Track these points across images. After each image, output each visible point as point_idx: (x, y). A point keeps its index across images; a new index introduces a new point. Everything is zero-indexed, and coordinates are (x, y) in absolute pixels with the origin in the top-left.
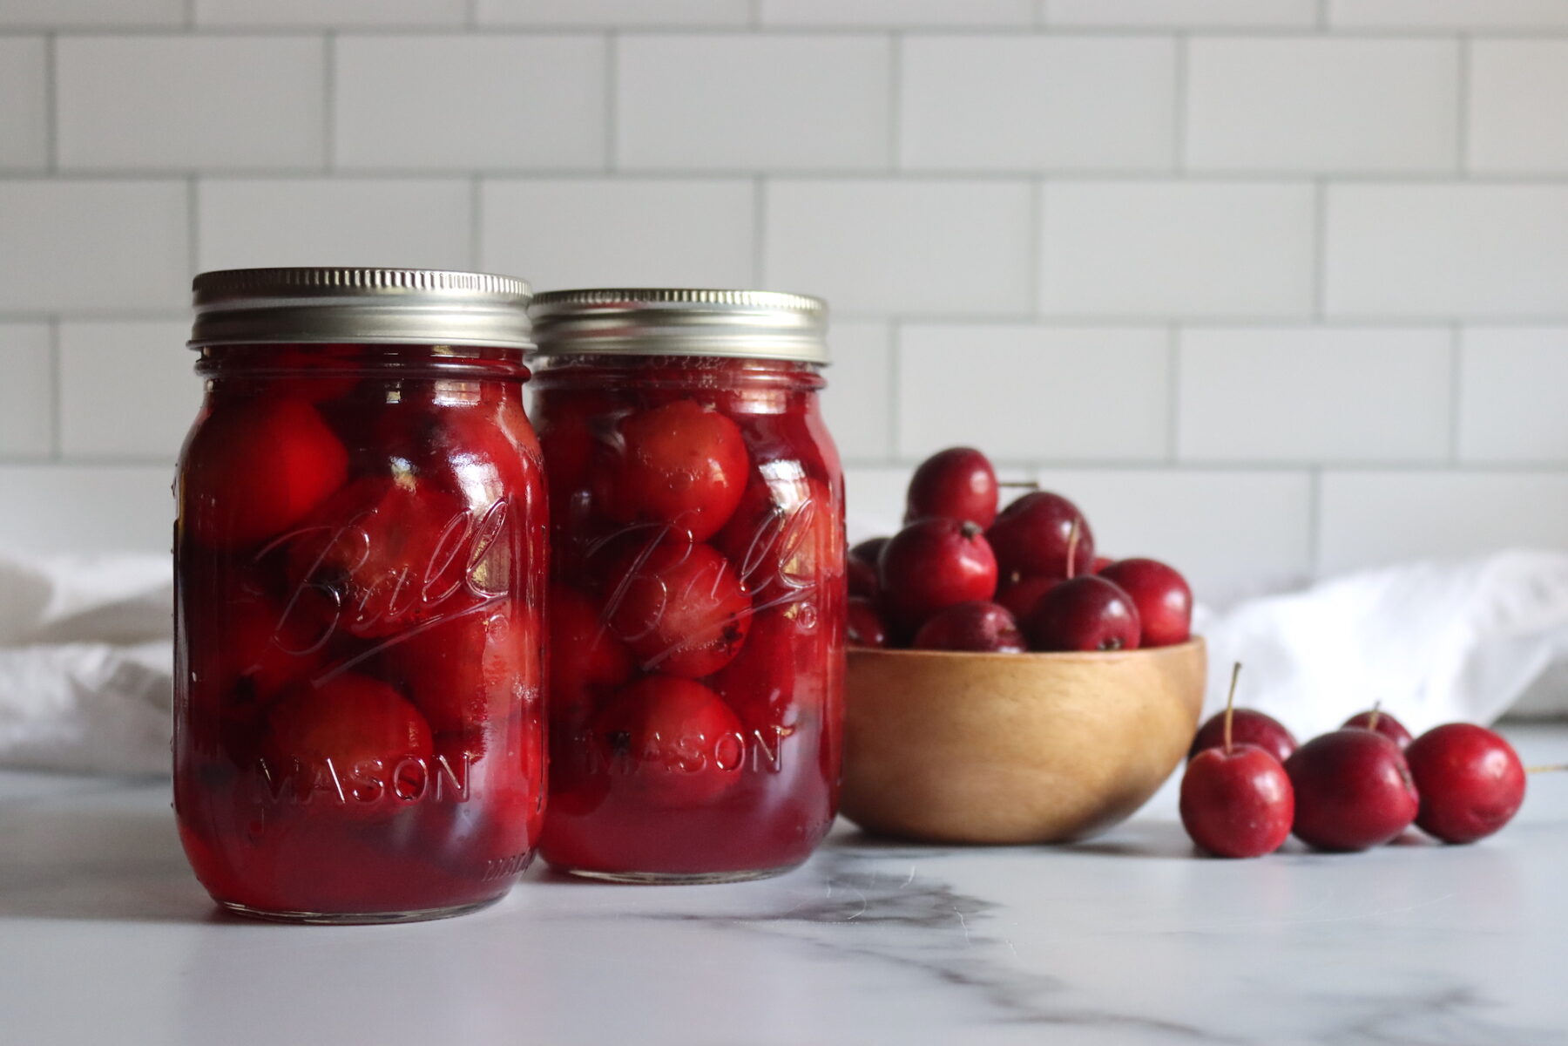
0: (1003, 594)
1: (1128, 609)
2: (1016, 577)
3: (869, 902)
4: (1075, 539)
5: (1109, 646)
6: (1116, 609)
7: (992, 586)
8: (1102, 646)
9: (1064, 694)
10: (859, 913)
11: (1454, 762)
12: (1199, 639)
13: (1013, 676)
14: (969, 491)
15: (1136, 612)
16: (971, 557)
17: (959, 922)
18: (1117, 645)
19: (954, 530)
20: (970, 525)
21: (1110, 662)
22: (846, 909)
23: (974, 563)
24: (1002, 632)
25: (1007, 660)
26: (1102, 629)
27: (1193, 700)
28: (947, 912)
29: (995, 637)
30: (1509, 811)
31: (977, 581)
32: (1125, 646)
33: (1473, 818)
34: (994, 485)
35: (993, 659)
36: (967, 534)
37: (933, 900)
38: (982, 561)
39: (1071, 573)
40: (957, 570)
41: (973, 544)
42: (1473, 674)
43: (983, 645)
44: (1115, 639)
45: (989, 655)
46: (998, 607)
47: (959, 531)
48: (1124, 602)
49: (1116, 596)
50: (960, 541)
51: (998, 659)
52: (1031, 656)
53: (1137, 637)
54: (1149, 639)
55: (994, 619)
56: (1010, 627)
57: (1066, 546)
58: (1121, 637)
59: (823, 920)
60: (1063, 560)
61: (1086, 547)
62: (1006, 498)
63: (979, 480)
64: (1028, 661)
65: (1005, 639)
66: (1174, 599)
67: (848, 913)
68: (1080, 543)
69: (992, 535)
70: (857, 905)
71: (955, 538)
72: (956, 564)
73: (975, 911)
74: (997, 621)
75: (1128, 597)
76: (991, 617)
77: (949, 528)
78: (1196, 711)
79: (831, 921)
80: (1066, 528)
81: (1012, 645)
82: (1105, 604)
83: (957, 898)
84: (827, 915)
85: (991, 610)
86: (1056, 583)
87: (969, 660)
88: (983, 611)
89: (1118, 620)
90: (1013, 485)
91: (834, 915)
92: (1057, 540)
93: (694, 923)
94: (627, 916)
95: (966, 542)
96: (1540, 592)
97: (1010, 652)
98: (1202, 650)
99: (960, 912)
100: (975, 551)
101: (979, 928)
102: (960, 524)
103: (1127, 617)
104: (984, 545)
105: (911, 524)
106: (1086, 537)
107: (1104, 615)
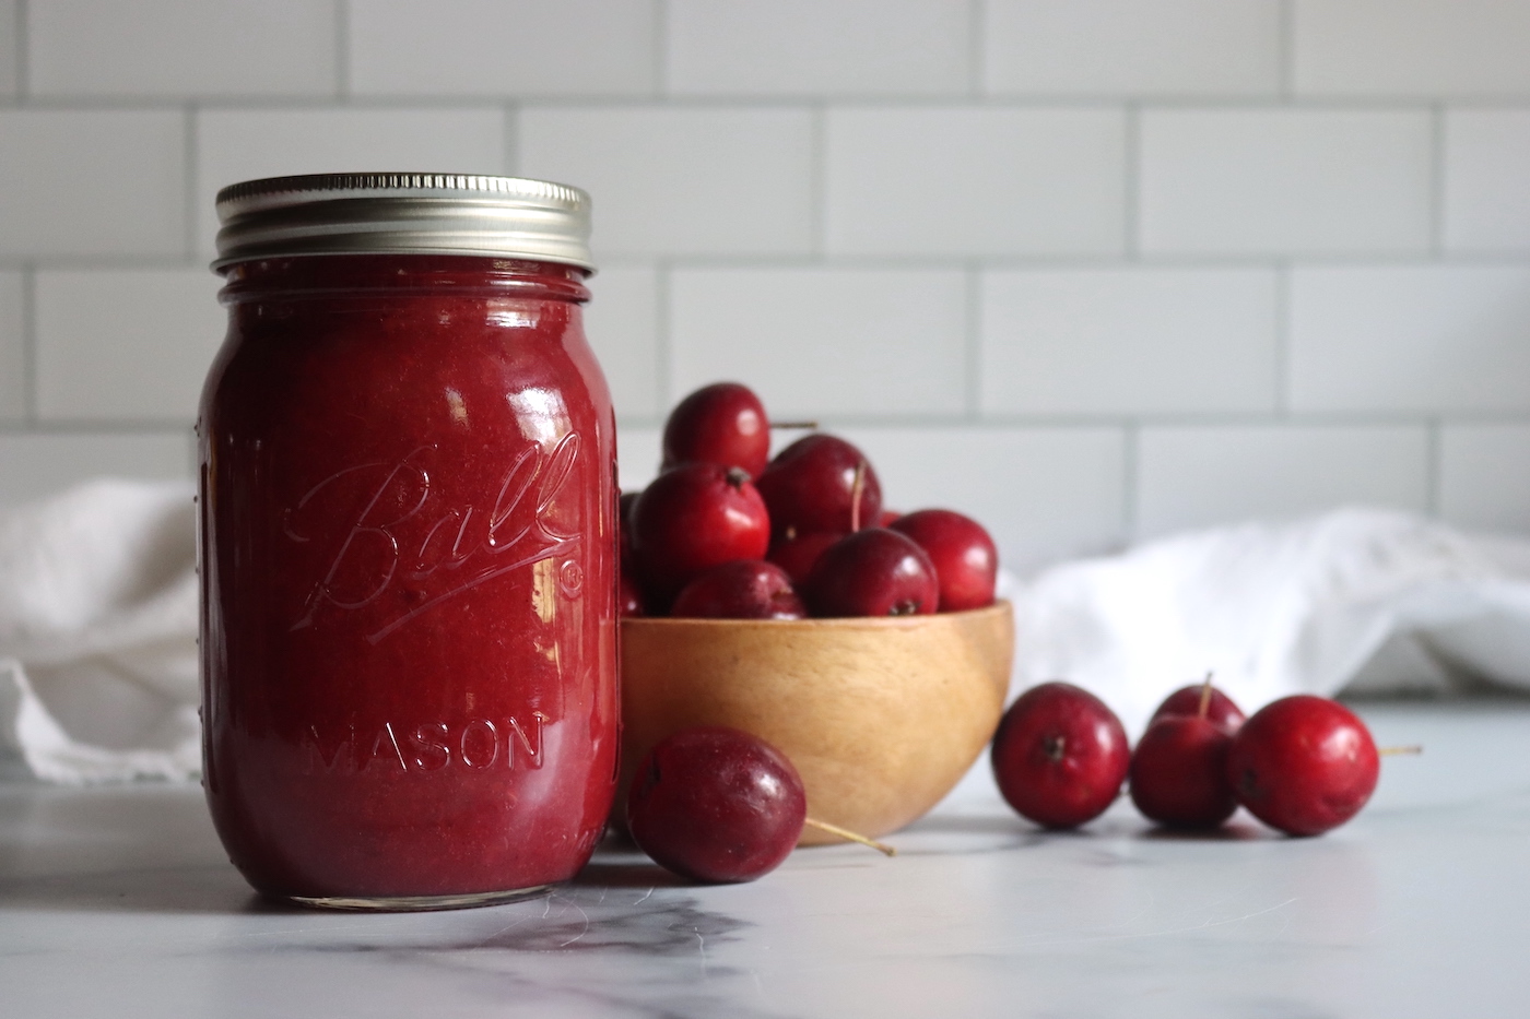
0: (777, 552)
1: (925, 567)
2: (791, 534)
3: (591, 923)
4: (860, 487)
5: (902, 611)
6: (909, 566)
7: (764, 542)
8: (895, 610)
9: (851, 667)
10: (576, 939)
11: (1304, 741)
12: (1005, 602)
13: (790, 646)
14: (735, 432)
15: (934, 571)
16: (738, 509)
17: (697, 947)
18: (912, 609)
19: (718, 477)
20: (737, 471)
21: (905, 629)
22: (562, 933)
23: (741, 516)
24: (776, 595)
25: (783, 628)
26: (895, 590)
27: (999, 674)
28: (684, 934)
29: (769, 601)
30: (1361, 799)
31: (747, 536)
32: (921, 610)
33: (1323, 808)
34: (765, 427)
35: (766, 627)
36: (734, 482)
37: (671, 919)
38: (751, 515)
39: (856, 527)
40: (723, 524)
41: (742, 494)
42: (1306, 646)
43: (755, 611)
44: (909, 603)
45: (761, 622)
46: (772, 567)
47: (724, 477)
48: (920, 560)
49: (909, 552)
50: (726, 490)
51: (772, 627)
52: (811, 623)
53: (935, 601)
54: (948, 603)
55: (767, 581)
56: (786, 589)
57: (851, 497)
58: (916, 599)
59: (529, 948)
60: (846, 512)
61: (872, 498)
62: (780, 442)
63: (747, 420)
64: (809, 629)
65: (779, 604)
66: (976, 557)
67: (563, 937)
68: (866, 492)
69: (761, 485)
70: (577, 928)
71: (721, 486)
72: (722, 515)
73: (718, 933)
74: (770, 583)
75: (924, 554)
76: (763, 578)
77: (712, 474)
78: (1002, 687)
79: (538, 949)
80: (849, 477)
81: (789, 611)
82: (897, 560)
83: (702, 915)
84: (536, 942)
85: (763, 570)
86: (837, 538)
87: (738, 629)
88: (755, 572)
89: (911, 580)
90: (786, 426)
91: (543, 942)
92: (839, 488)
93: (367, 955)
94: (286, 948)
95: (733, 491)
96: (1378, 555)
97: (785, 619)
98: (1009, 614)
99: (701, 934)
100: (744, 502)
101: (720, 954)
102: (726, 470)
103: (924, 576)
104: (753, 495)
105: (666, 472)
106: (872, 485)
107: (897, 573)
